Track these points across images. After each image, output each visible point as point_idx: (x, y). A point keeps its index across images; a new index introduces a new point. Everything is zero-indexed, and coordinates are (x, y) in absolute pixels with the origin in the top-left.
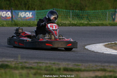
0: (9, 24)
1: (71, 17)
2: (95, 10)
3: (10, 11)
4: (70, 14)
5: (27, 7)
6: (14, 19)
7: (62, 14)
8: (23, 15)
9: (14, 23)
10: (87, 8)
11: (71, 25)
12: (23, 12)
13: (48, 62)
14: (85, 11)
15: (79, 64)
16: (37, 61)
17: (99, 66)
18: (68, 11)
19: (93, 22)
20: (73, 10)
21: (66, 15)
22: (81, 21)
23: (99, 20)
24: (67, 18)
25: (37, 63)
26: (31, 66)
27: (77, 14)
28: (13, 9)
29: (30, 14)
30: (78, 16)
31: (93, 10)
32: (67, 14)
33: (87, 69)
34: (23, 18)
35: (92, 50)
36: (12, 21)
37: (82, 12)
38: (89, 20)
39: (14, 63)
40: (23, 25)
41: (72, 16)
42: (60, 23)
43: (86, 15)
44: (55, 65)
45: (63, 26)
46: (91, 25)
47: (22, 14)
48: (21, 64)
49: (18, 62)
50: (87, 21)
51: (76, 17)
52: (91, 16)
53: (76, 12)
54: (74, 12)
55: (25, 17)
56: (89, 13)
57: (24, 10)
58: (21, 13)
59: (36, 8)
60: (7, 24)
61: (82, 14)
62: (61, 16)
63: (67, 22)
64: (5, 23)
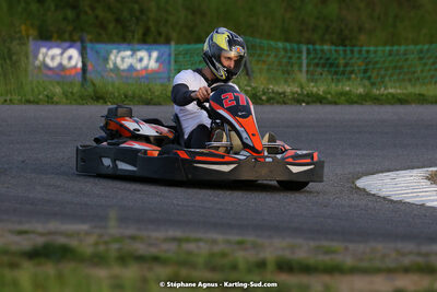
0: (72, 93)
2: (393, 45)
3: (79, 44)
4: (299, 58)
5: (141, 31)
6: (91, 76)
7: (271, 59)
8: (126, 60)
9: (90, 90)
10: (363, 37)
11: (306, 99)
13: (219, 237)
14: (356, 49)
15: (336, 245)
16: (178, 234)
17: (410, 253)
18: (295, 46)
19: (386, 88)
20: (314, 44)
21: (285, 60)
22: (340, 84)
23: (410, 80)
25: (178, 240)
26: (154, 251)
27: (328, 59)
28: (87, 37)
29: (150, 56)
30: (331, 65)
31: (385, 44)
32: (290, 58)
33: (365, 264)
34: (123, 71)
35: (382, 194)
36: (83, 85)
37: (345, 51)
38: (372, 80)
39: (92, 240)
40: (126, 97)
41: (308, 65)
42: (264, 94)
43: (359, 62)
44: (246, 249)
45: (273, 104)
46: (377, 100)
47: (123, 59)
48: (115, 246)
49: (106, 239)
50: (364, 86)
51: (325, 69)
52: (378, 66)
53: (322, 51)
54: (315, 50)
56: (372, 56)
57: (130, 43)
58: (119, 52)
59: (174, 35)
60: (65, 94)
61: (344, 58)
62: (265, 67)
63: (290, 89)
64: (58, 90)
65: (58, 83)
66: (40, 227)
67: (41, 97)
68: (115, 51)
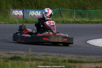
0: (21, 21)
2: (95, 10)
3: (22, 10)
4: (74, 13)
5: (36, 7)
6: (25, 17)
7: (67, 13)
9: (25, 20)
10: (88, 8)
11: (75, 22)
12: (33, 11)
14: (87, 11)
15: (82, 56)
18: (73, 10)
19: (94, 20)
20: (77, 9)
21: (70, 13)
22: (83, 19)
23: (100, 18)
24: (72, 16)
25: (45, 55)
26: (40, 58)
27: (80, 13)
28: (24, 8)
29: (39, 12)
30: (81, 14)
32: (72, 13)
34: (33, 16)
35: (93, 44)
36: (23, 19)
37: (84, 11)
38: (91, 18)
39: (25, 55)
40: (33, 22)
41: (76, 14)
42: (65, 21)
43: (88, 14)
44: (61, 57)
45: (67, 24)
46: (92, 23)
47: (32, 13)
48: (31, 57)
49: (29, 55)
50: (89, 19)
51: (80, 15)
52: (92, 15)
53: (79, 11)
54: (77, 11)
55: (34, 15)
56: (91, 12)
57: (34, 9)
60: (19, 21)
61: (84, 13)
62: (66, 15)
63: (71, 20)
64: (17, 20)
65: (18, 19)
66: (13, 52)
67: (13, 22)
68: (30, 11)
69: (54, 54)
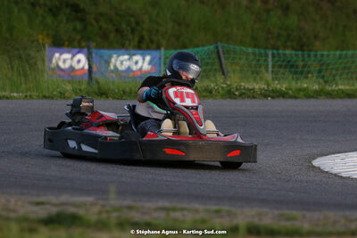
0: (80, 90)
1: (270, 69)
3: (86, 50)
4: (266, 60)
5: (136, 40)
6: (96, 75)
7: (242, 62)
8: (124, 63)
9: (95, 87)
10: (318, 44)
11: (271, 94)
12: (123, 54)
13: (200, 207)
14: (312, 53)
15: (295, 213)
16: (167, 204)
18: (263, 51)
19: (337, 85)
20: (278, 49)
21: (254, 63)
22: (299, 82)
25: (166, 210)
26: (147, 218)
27: (289, 62)
28: (93, 45)
29: (144, 59)
30: (292, 66)
31: (336, 49)
32: (258, 60)
35: (334, 171)
36: (89, 83)
37: (303, 55)
38: (326, 78)
39: (96, 209)
40: (124, 93)
41: (273, 67)
42: (237, 90)
43: (315, 64)
44: (222, 217)
45: (244, 98)
46: (330, 95)
47: (122, 62)
48: (115, 215)
49: (108, 208)
50: (319, 84)
51: (287, 70)
52: (331, 67)
53: (284, 54)
54: (279, 54)
55: (129, 69)
56: (325, 58)
57: (127, 49)
59: (164, 43)
60: (74, 91)
61: (303, 61)
62: (238, 68)
63: (258, 86)
64: (69, 87)
65: (70, 83)
66: (54, 199)
67: (55, 93)
68: (115, 56)
69: (197, 206)
